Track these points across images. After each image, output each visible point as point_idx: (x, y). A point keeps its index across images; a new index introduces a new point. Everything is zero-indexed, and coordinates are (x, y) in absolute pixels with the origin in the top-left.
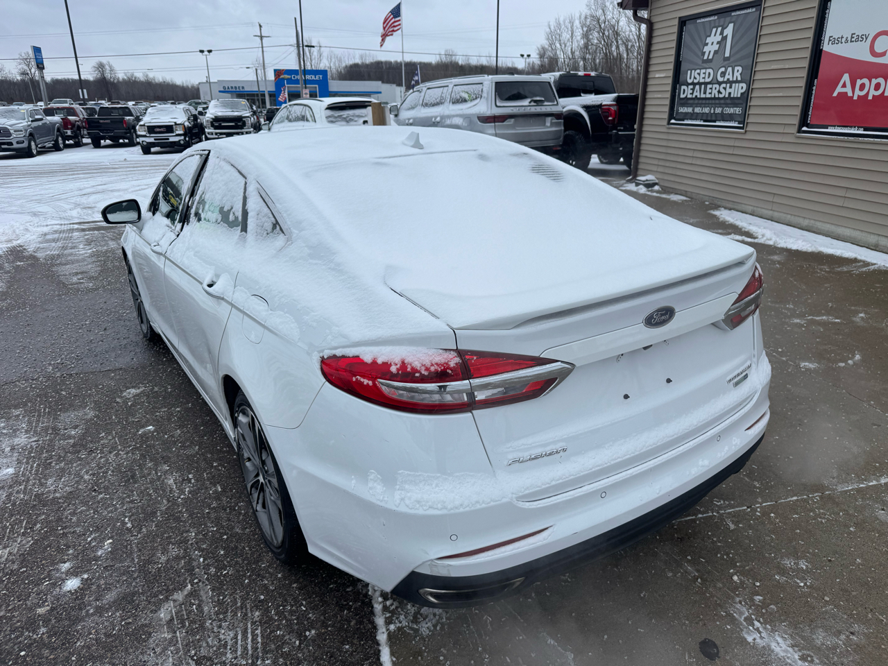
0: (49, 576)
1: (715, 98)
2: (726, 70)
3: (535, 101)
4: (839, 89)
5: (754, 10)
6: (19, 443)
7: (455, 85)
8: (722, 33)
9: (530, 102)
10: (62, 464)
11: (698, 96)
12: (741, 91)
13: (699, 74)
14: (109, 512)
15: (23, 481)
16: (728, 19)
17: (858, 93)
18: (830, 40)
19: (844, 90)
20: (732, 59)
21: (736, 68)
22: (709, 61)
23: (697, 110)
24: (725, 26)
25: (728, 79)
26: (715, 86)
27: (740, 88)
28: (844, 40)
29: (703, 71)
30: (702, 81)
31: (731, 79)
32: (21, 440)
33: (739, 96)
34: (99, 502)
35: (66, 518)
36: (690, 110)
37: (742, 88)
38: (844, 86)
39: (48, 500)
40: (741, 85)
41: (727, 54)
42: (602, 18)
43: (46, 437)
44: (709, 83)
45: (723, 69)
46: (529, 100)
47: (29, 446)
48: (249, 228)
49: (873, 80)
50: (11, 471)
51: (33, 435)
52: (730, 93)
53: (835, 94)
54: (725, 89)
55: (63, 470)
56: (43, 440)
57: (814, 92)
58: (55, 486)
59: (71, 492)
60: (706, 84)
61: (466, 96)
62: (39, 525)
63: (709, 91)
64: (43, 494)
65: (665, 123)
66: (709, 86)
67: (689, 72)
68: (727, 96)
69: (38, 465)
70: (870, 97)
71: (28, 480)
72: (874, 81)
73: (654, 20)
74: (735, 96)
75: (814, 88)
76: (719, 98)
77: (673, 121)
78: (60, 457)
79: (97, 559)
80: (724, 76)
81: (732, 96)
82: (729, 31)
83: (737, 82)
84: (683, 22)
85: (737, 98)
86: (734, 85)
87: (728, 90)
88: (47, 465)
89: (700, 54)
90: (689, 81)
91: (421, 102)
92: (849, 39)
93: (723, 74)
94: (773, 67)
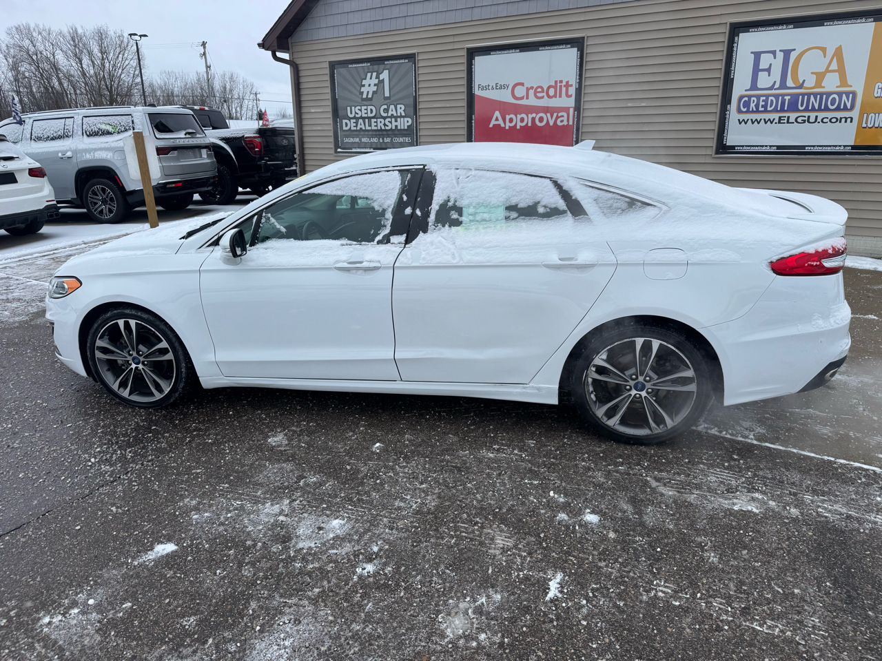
1: (381, 130)
2: (389, 107)
3: (189, 133)
4: (493, 122)
5: (407, 61)
7: (86, 117)
8: (377, 77)
9: (185, 135)
11: (364, 128)
12: (406, 124)
13: (361, 110)
16: (382, 67)
17: (508, 125)
18: (479, 87)
19: (497, 123)
20: (392, 99)
21: (399, 106)
22: (367, 99)
23: (364, 140)
24: (380, 72)
25: (392, 115)
26: (379, 120)
27: (406, 122)
28: (490, 88)
29: (363, 108)
30: (364, 115)
31: (395, 115)
33: (406, 128)
36: (357, 140)
37: (408, 122)
38: (497, 119)
40: (406, 119)
41: (387, 94)
42: (32, 49)
44: (374, 117)
45: (385, 107)
46: (184, 132)
49: (518, 115)
52: (396, 126)
53: (491, 126)
54: (391, 122)
57: (473, 124)
60: (370, 118)
61: (110, 129)
63: (373, 124)
65: (332, 152)
66: (373, 120)
67: (349, 108)
68: (394, 128)
70: (518, 127)
72: (519, 117)
73: (298, 61)
74: (402, 128)
75: (473, 121)
76: (386, 130)
77: (339, 150)
80: (388, 112)
81: (399, 128)
82: (385, 75)
83: (401, 117)
84: (333, 66)
85: (404, 130)
86: (399, 119)
87: (394, 123)
89: (358, 94)
90: (350, 116)
91: (29, 136)
92: (494, 87)
93: (386, 110)
94: (435, 106)
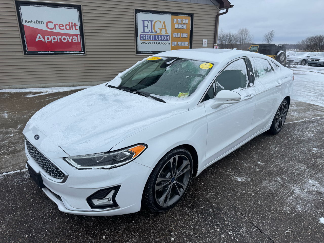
0: (318, 153)
4: (38, 39)
6: (299, 191)
10: (294, 171)
14: (296, 153)
15: (309, 175)
17: (47, 40)
18: (26, 22)
28: (33, 22)
32: (297, 191)
34: (296, 156)
35: (306, 158)
39: (307, 165)
43: (289, 185)
47: (297, 186)
48: (274, 69)
50: (310, 181)
51: (292, 190)
53: (36, 41)
55: (295, 170)
56: (291, 184)
58: (302, 167)
59: (299, 163)
62: (313, 161)
64: (306, 168)
69: (300, 177)
71: (307, 174)
72: (53, 37)
75: (25, 38)
78: (292, 174)
79: (307, 149)
88: (298, 175)
